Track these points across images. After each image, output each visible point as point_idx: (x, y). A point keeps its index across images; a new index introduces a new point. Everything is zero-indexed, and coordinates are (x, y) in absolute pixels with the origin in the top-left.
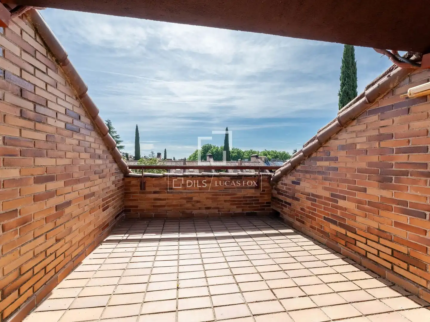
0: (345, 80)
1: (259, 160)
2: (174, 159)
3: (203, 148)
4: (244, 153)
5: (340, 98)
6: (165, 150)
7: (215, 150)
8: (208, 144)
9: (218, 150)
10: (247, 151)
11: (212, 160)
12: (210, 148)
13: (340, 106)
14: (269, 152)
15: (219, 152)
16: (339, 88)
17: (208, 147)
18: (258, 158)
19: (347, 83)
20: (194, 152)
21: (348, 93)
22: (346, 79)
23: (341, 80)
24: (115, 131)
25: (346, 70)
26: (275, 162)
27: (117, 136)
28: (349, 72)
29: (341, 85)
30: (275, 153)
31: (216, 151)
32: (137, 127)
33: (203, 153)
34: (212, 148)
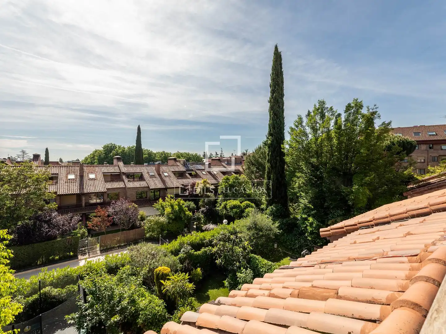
0: (275, 88)
1: (178, 164)
2: (61, 160)
3: (104, 148)
4: (155, 154)
5: (270, 105)
7: (121, 150)
8: (111, 144)
9: (124, 151)
10: (159, 153)
11: (121, 164)
12: (114, 148)
13: (271, 112)
14: (181, 154)
15: (125, 153)
16: (269, 95)
17: (111, 147)
18: (177, 161)
19: (277, 91)
20: (92, 153)
21: (278, 100)
22: (276, 86)
23: (271, 87)
25: (276, 78)
26: (194, 166)
28: (278, 80)
29: (271, 92)
30: (188, 155)
31: (122, 152)
33: (104, 153)
34: (117, 149)
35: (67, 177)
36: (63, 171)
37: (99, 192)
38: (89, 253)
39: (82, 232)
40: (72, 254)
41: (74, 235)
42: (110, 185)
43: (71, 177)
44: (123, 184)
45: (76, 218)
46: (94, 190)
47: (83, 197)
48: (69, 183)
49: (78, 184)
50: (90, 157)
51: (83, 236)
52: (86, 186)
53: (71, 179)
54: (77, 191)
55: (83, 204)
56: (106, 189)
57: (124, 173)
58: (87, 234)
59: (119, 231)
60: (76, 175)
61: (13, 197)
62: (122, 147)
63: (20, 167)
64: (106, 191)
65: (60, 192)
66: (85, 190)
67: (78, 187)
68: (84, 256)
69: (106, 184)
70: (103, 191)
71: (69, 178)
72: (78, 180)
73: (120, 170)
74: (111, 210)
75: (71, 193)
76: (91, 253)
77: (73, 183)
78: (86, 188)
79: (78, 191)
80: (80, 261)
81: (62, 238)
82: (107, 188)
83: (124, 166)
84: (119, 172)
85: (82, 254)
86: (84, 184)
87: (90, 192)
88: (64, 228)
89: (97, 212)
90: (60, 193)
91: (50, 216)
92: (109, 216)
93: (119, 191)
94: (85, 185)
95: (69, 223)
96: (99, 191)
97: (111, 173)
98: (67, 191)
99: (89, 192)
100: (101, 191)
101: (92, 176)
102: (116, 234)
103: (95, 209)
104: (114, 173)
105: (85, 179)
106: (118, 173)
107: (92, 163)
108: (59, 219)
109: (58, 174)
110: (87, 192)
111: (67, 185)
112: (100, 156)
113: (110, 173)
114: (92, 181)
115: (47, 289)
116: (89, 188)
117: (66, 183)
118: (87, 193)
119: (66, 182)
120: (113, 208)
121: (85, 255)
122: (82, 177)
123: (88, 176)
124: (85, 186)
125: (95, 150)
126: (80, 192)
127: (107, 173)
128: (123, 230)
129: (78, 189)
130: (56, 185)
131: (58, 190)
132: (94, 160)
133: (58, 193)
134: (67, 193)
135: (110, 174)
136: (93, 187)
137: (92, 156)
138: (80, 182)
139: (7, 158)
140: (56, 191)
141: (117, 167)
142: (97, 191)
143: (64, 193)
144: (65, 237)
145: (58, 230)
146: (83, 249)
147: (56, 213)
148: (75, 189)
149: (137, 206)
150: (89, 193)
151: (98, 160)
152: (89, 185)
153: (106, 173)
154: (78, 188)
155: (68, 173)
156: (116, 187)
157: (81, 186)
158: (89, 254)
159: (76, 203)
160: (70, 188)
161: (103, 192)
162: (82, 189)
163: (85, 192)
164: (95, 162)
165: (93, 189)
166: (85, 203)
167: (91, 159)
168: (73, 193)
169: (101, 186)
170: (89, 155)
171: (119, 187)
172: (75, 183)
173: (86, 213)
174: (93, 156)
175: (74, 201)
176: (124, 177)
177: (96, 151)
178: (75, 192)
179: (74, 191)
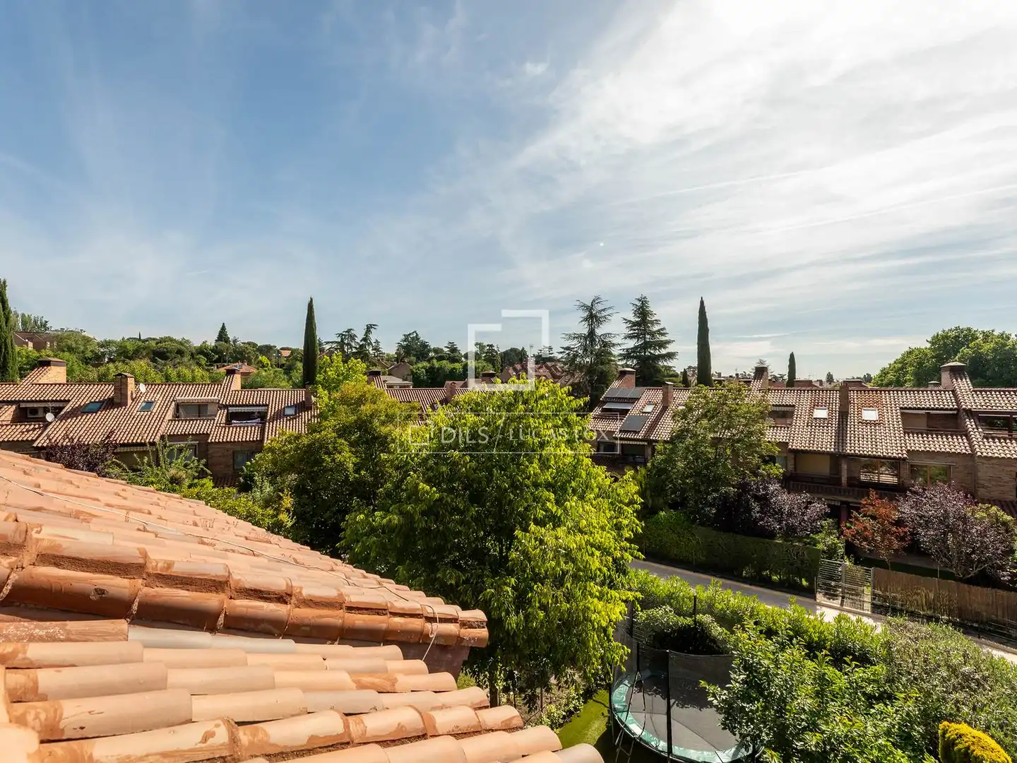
3: (933, 344)
6: (792, 356)
8: (956, 329)
9: (1005, 345)
11: (964, 385)
12: (967, 340)
17: (957, 337)
20: (899, 357)
24: (656, 320)
27: (662, 329)
31: (994, 350)
32: (702, 303)
33: (933, 357)
34: (977, 341)
35: (811, 413)
36: (805, 399)
37: (884, 458)
38: (843, 597)
39: (830, 543)
40: (804, 583)
41: (809, 543)
42: (918, 443)
43: (821, 413)
44: (966, 444)
45: (818, 507)
46: (870, 449)
47: (843, 461)
48: (813, 427)
49: (832, 430)
50: (895, 367)
51: (831, 552)
52: (852, 438)
53: (820, 419)
54: (828, 446)
55: (844, 479)
56: (904, 452)
57: (970, 413)
58: (841, 551)
59: (932, 573)
60: (831, 412)
61: (716, 442)
62: (996, 333)
63: (722, 390)
64: (905, 456)
65: (795, 445)
66: (849, 448)
67: (833, 437)
68: (829, 599)
69: (907, 438)
70: (895, 455)
71: (815, 417)
72: (835, 422)
73: (958, 402)
74: (906, 509)
75: (815, 449)
76: (849, 601)
77: (823, 427)
78: (852, 441)
79: (833, 446)
80: (818, 607)
81: (785, 540)
82: (909, 448)
83: (976, 392)
84: (955, 409)
85: (826, 594)
86: (848, 432)
87: (861, 452)
88: (791, 521)
89: (867, 504)
90: (794, 447)
91: (765, 488)
92: (899, 523)
93: (949, 461)
94: (848, 435)
95: (803, 514)
96: (885, 454)
97: (928, 409)
98: (807, 445)
99: (857, 452)
100: (890, 454)
101: (870, 415)
102: (922, 579)
103: (863, 498)
104: (937, 409)
105: (852, 420)
106: (951, 409)
107: (899, 383)
108: (784, 499)
109: (794, 406)
110: (853, 452)
111: (809, 430)
112: (920, 364)
113: (923, 409)
114: (869, 427)
115: (706, 618)
116: (859, 444)
117: (807, 426)
118: (852, 455)
119: (807, 424)
120: (917, 505)
121: (834, 600)
122: (844, 415)
123: (859, 414)
124: (848, 438)
125: (907, 349)
126: (837, 450)
127: (915, 409)
128: (946, 576)
129: (833, 443)
130: (788, 428)
131: (791, 441)
132: (904, 375)
133: (790, 447)
134: (807, 448)
135: (923, 412)
136: (869, 443)
137: (900, 365)
138: (839, 428)
139: (734, 376)
140: (787, 441)
141: (949, 395)
142: (879, 453)
143: (802, 448)
144: (791, 541)
145: (780, 522)
146: (833, 583)
147: (777, 486)
148: (825, 442)
149: (1009, 518)
150: (857, 455)
151: (916, 374)
152: (860, 436)
153: (910, 408)
154: (833, 440)
155: (815, 405)
156: (938, 449)
157: (841, 438)
158: (842, 601)
159: (831, 474)
160: (816, 439)
161: (895, 458)
162: (840, 444)
163: (848, 451)
164: (906, 381)
165: (870, 446)
166: (849, 479)
167: (895, 372)
168: (819, 449)
169: (892, 443)
170: (892, 362)
171: (948, 450)
172: (828, 427)
173: (850, 503)
174: (902, 365)
175: (824, 469)
176: (970, 424)
177: (910, 353)
178: (824, 449)
179: (824, 446)
